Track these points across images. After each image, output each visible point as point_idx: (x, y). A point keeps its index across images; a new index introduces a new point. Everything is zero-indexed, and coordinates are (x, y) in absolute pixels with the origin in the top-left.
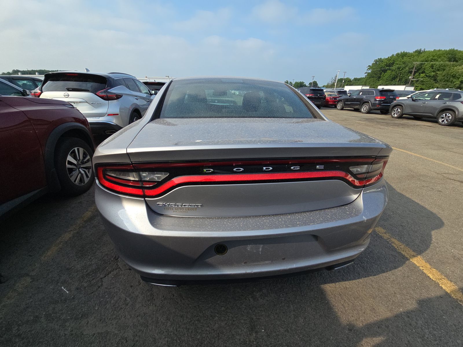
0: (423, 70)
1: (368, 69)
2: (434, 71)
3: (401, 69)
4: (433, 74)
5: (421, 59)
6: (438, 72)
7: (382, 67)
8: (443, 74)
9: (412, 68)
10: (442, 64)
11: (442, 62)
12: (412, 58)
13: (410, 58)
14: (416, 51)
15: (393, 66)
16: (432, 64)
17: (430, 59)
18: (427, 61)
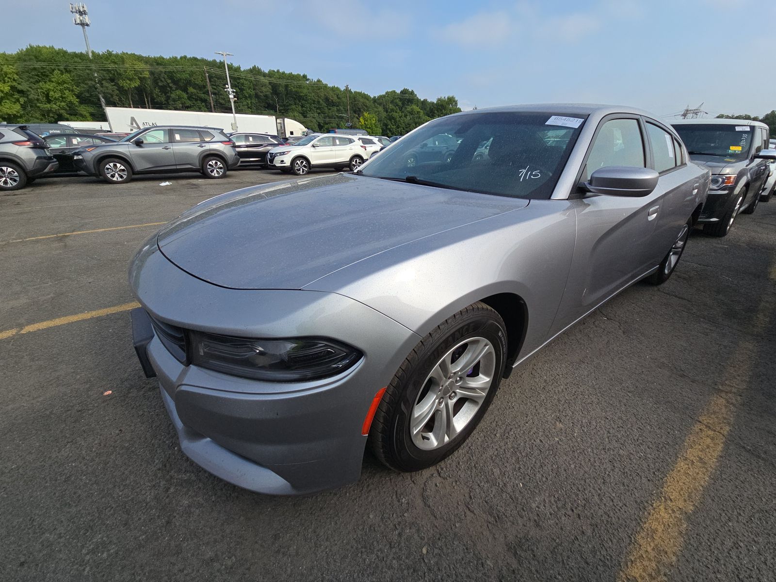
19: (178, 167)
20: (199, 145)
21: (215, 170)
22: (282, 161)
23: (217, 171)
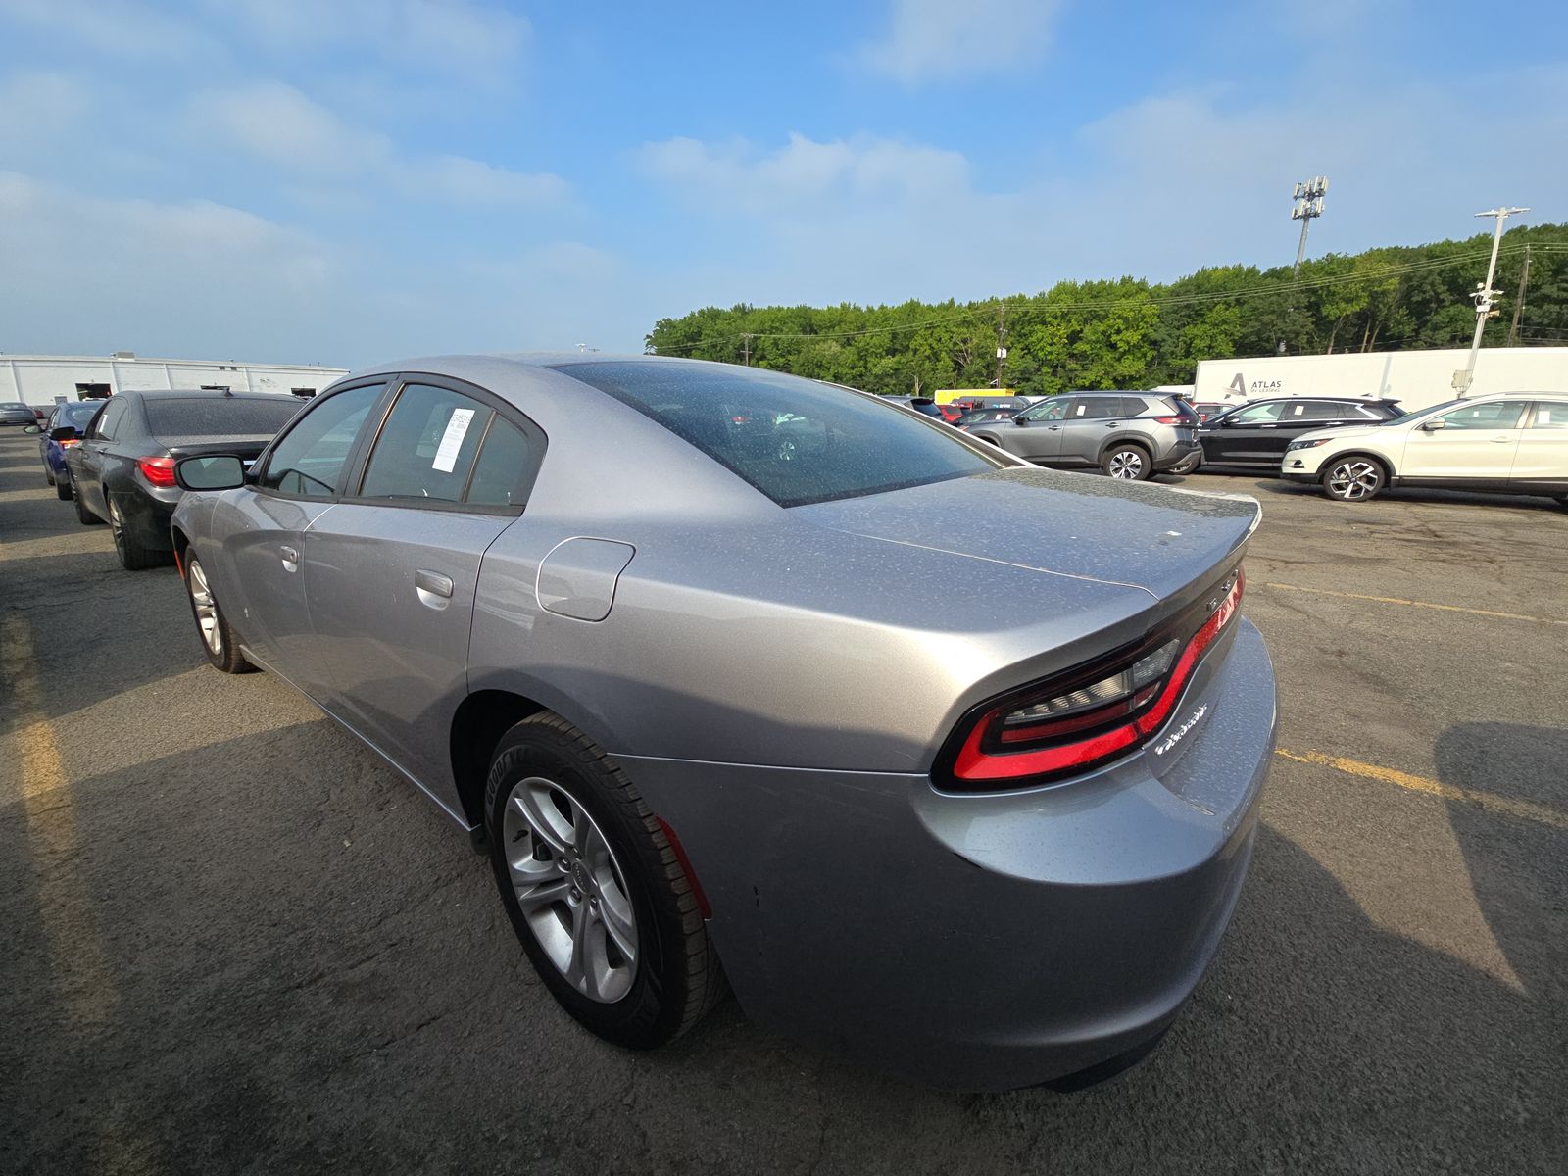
0: (761, 352)
1: (648, 343)
2: (782, 356)
3: (719, 348)
4: (782, 360)
5: (751, 327)
6: (790, 357)
7: (678, 341)
8: (801, 362)
9: (742, 346)
10: (792, 340)
11: (791, 336)
12: (733, 324)
13: (729, 324)
14: (736, 308)
15: (700, 341)
16: (775, 339)
17: (767, 326)
18: (763, 332)
19: (1062, 459)
20: (1109, 423)
21: (1124, 470)
22: (1298, 462)
23: (1126, 471)
